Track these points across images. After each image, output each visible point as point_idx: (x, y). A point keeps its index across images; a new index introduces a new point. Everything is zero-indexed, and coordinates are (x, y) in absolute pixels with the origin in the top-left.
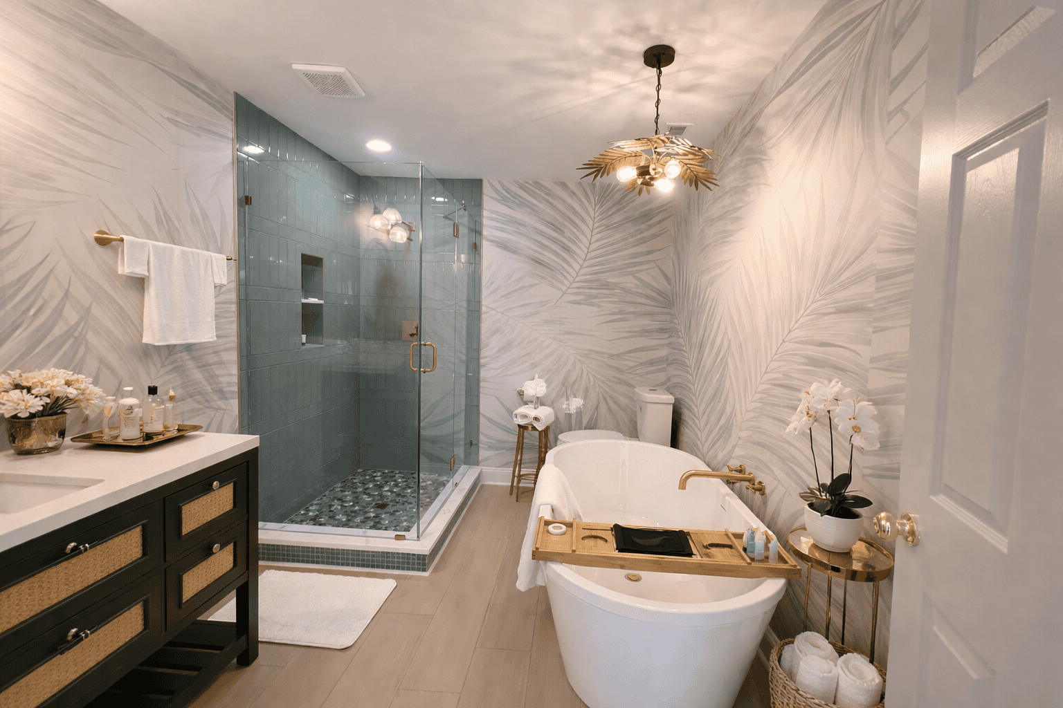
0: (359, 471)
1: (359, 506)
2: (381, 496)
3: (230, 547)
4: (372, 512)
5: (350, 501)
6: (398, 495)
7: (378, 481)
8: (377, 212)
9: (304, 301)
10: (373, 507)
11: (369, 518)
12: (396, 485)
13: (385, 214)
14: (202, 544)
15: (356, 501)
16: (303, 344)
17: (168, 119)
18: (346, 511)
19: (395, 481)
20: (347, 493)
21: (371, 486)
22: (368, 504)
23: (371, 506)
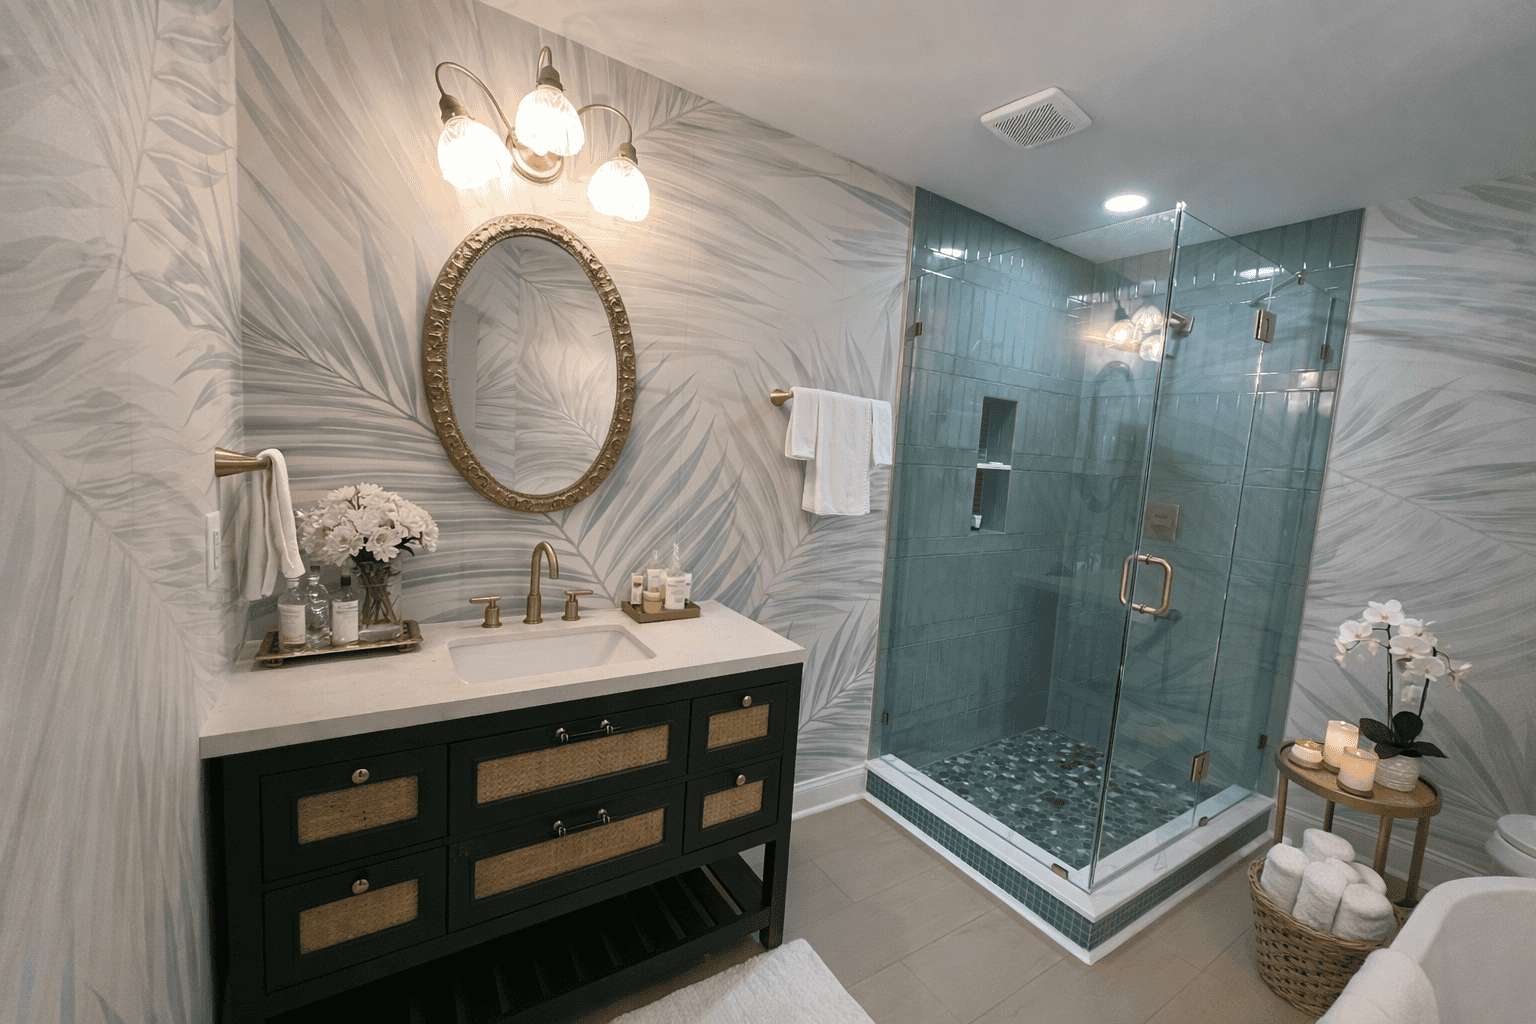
0: (1042, 729)
1: (1023, 785)
2: (1063, 786)
3: (759, 784)
4: (1038, 804)
5: (1012, 772)
6: (1090, 793)
7: (1064, 755)
8: (1121, 316)
9: (980, 466)
10: (1041, 797)
11: (1029, 812)
12: (1092, 776)
13: (1135, 318)
14: (726, 768)
15: (1022, 776)
16: (973, 529)
17: (836, 241)
18: (1001, 787)
19: (1092, 767)
20: (1011, 757)
21: (1051, 760)
22: (1038, 788)
23: (1039, 793)
